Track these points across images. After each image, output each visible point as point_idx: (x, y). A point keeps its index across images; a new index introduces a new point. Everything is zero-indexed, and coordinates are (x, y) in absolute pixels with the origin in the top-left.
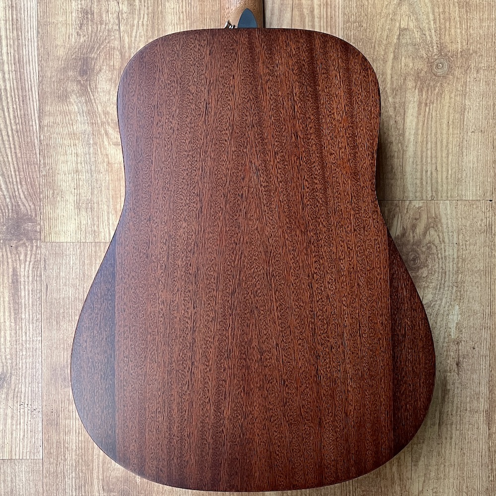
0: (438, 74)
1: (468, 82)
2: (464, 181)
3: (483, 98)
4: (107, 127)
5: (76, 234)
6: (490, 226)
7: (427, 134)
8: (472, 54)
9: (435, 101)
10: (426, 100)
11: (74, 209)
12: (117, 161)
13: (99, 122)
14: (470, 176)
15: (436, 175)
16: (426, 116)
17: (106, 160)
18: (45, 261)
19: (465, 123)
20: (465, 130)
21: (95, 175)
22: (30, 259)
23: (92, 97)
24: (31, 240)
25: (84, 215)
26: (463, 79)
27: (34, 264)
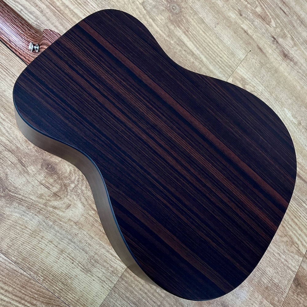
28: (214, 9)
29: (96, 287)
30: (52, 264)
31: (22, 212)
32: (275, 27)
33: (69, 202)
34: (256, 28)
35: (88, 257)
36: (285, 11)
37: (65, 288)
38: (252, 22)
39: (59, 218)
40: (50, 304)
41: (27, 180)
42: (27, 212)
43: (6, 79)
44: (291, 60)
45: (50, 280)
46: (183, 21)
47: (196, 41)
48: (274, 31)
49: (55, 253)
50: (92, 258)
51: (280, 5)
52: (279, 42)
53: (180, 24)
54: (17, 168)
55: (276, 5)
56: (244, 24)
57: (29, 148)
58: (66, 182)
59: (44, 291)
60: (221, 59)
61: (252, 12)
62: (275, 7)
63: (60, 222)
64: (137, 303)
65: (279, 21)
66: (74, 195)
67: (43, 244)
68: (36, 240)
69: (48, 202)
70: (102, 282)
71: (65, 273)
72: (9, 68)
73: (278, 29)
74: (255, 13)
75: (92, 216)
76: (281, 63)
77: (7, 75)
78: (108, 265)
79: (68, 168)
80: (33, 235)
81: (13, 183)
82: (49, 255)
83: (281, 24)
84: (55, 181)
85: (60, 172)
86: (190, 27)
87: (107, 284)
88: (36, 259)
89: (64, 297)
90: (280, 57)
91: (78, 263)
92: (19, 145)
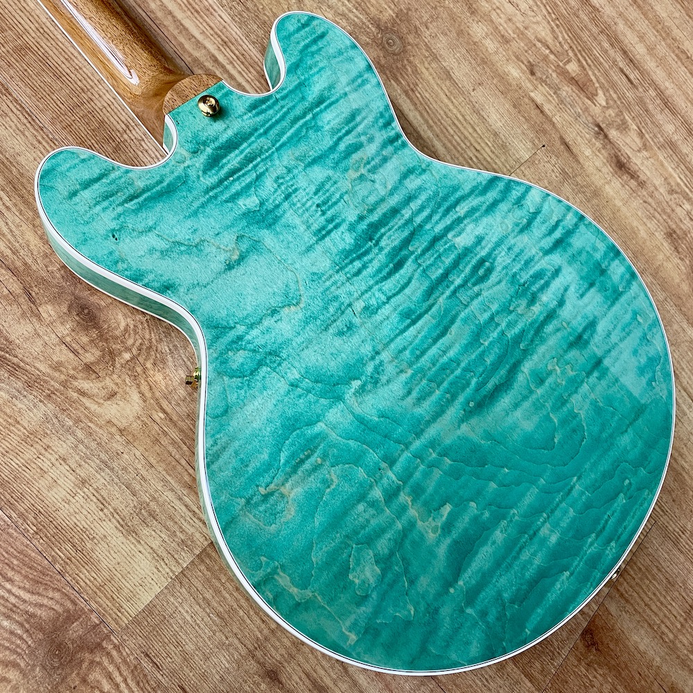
0: (396, 51)
1: (428, 43)
2: (508, 144)
3: (453, 51)
4: (76, 384)
5: (159, 571)
6: (563, 170)
7: (439, 120)
8: (407, 13)
9: (417, 81)
10: (409, 86)
11: (126, 538)
12: (131, 419)
13: (57, 386)
14: (508, 135)
15: (481, 156)
16: (423, 103)
17: (113, 430)
18: (147, 655)
19: (460, 86)
20: (466, 93)
21: (115, 465)
22: (121, 675)
23: (15, 360)
24: (99, 645)
25: (147, 533)
26: (421, 43)
27: (134, 677)
28: (476, 54)
29: (143, 567)
30: (59, 504)
31: (14, 390)
32: (604, 107)
33: (114, 387)
34: (562, 102)
35: (135, 503)
36: (632, 77)
37: (78, 558)
38: (556, 90)
39: (89, 415)
40: (41, 583)
41: (35, 330)
42: (25, 393)
43: (26, 133)
44: (632, 177)
45: (49, 535)
46: (407, 69)
47: (428, 112)
48: (603, 115)
49: (67, 482)
50: (143, 505)
51: (621, 65)
52: (610, 136)
53: (398, 75)
54: (19, 304)
55: (614, 62)
56: (537, 92)
57: (49, 269)
58: (114, 346)
59: (33, 554)
60: (478, 155)
61: (558, 71)
62: (609, 66)
63: (90, 424)
64: (226, 616)
65: (615, 96)
66: (127, 376)
67: (47, 462)
68: (34, 450)
69: (71, 380)
70: (157, 558)
71: (82, 527)
72: (35, 113)
73: (610, 110)
74: (563, 73)
75: (159, 421)
76: (609, 179)
77: (28, 125)
78: (176, 526)
79: (123, 321)
80: (28, 439)
81: (5, 332)
82: (54, 484)
83: (619, 103)
84: (92, 341)
85: (106, 326)
86: (418, 83)
87: (166, 564)
88: (27, 489)
89: (72, 574)
90: (607, 167)
91: (112, 511)
92: (29, 261)
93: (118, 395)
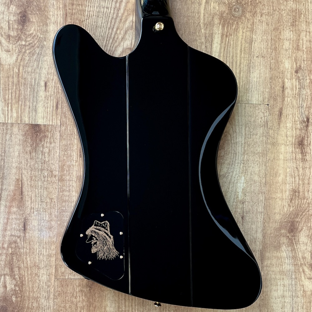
0: (236, 15)
1: (255, 22)
2: (250, 90)
3: (264, 34)
6: (267, 122)
7: (227, 57)
8: (258, 3)
9: (233, 34)
10: (227, 33)
12: (7, 63)
14: (254, 87)
16: (227, 44)
19: (252, 51)
20: (252, 55)
26: (251, 20)
28: (275, 43)
33: (11, 49)
38: (302, 87)
41: (4, 11)
46: (233, 26)
47: (225, 50)
53: (226, 25)
56: (290, 81)
58: (22, 36)
66: (18, 49)
75: (14, 72)
79: (32, 31)
84: (17, 29)
85: (26, 28)
93: (10, 52)
